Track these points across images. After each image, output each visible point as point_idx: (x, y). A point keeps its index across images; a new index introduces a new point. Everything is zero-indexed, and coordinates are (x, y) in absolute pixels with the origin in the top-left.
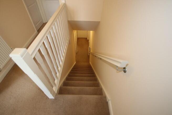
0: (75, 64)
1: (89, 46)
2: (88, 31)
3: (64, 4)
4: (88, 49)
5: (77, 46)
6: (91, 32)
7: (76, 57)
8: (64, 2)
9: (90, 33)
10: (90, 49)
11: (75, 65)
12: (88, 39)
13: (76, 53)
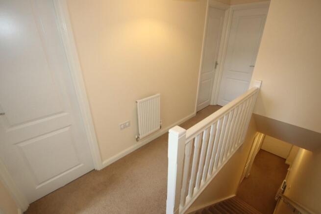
0: (233, 197)
1: (285, 181)
2: (295, 147)
3: (258, 89)
4: (280, 185)
5: (252, 163)
6: (303, 152)
7: (240, 185)
8: (258, 86)
9: (298, 151)
10: (285, 188)
11: (231, 198)
12: (287, 162)
13: (245, 178)
